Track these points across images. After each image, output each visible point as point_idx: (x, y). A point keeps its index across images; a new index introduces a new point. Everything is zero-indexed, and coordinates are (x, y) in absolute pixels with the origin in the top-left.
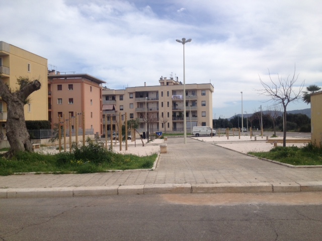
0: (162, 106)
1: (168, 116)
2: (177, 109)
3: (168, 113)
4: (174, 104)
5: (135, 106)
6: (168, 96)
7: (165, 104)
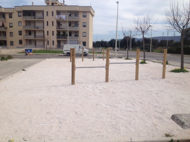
0: (48, 25)
1: (53, 35)
2: (61, 29)
3: (53, 32)
4: (59, 23)
5: (24, 24)
6: (53, 15)
7: (50, 23)
